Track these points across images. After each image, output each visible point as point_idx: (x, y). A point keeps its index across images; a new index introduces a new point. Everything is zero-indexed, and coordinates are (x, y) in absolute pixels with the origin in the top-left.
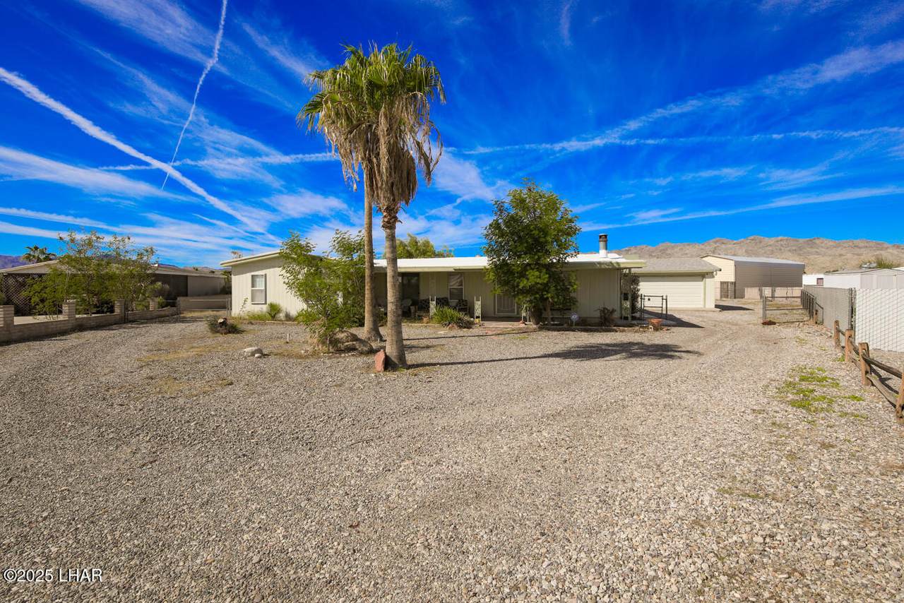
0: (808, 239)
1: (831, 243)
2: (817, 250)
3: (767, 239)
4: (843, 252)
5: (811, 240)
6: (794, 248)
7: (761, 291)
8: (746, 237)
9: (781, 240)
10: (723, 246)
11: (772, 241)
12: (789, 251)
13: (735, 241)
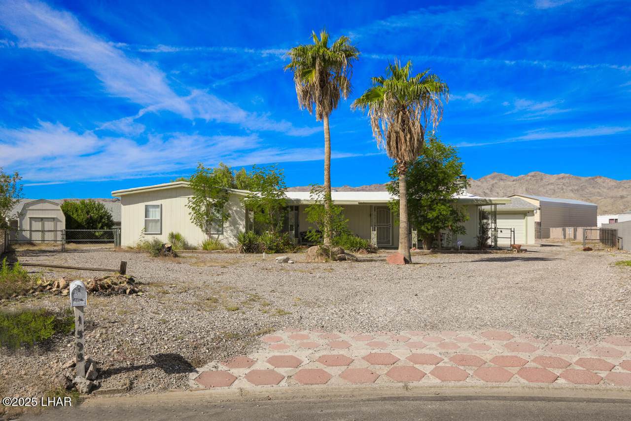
0: (590, 177)
1: (614, 184)
2: (599, 191)
3: (548, 176)
4: (624, 193)
5: (593, 179)
6: (576, 188)
7: (564, 230)
8: (526, 174)
9: (563, 178)
10: (502, 183)
11: (553, 178)
12: (572, 191)
13: (515, 178)
